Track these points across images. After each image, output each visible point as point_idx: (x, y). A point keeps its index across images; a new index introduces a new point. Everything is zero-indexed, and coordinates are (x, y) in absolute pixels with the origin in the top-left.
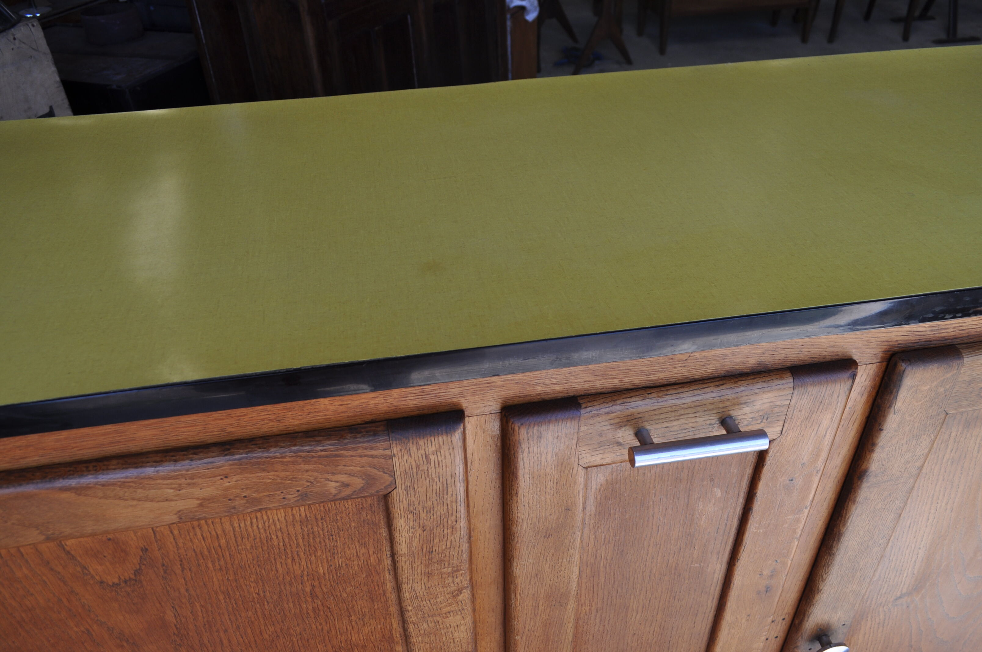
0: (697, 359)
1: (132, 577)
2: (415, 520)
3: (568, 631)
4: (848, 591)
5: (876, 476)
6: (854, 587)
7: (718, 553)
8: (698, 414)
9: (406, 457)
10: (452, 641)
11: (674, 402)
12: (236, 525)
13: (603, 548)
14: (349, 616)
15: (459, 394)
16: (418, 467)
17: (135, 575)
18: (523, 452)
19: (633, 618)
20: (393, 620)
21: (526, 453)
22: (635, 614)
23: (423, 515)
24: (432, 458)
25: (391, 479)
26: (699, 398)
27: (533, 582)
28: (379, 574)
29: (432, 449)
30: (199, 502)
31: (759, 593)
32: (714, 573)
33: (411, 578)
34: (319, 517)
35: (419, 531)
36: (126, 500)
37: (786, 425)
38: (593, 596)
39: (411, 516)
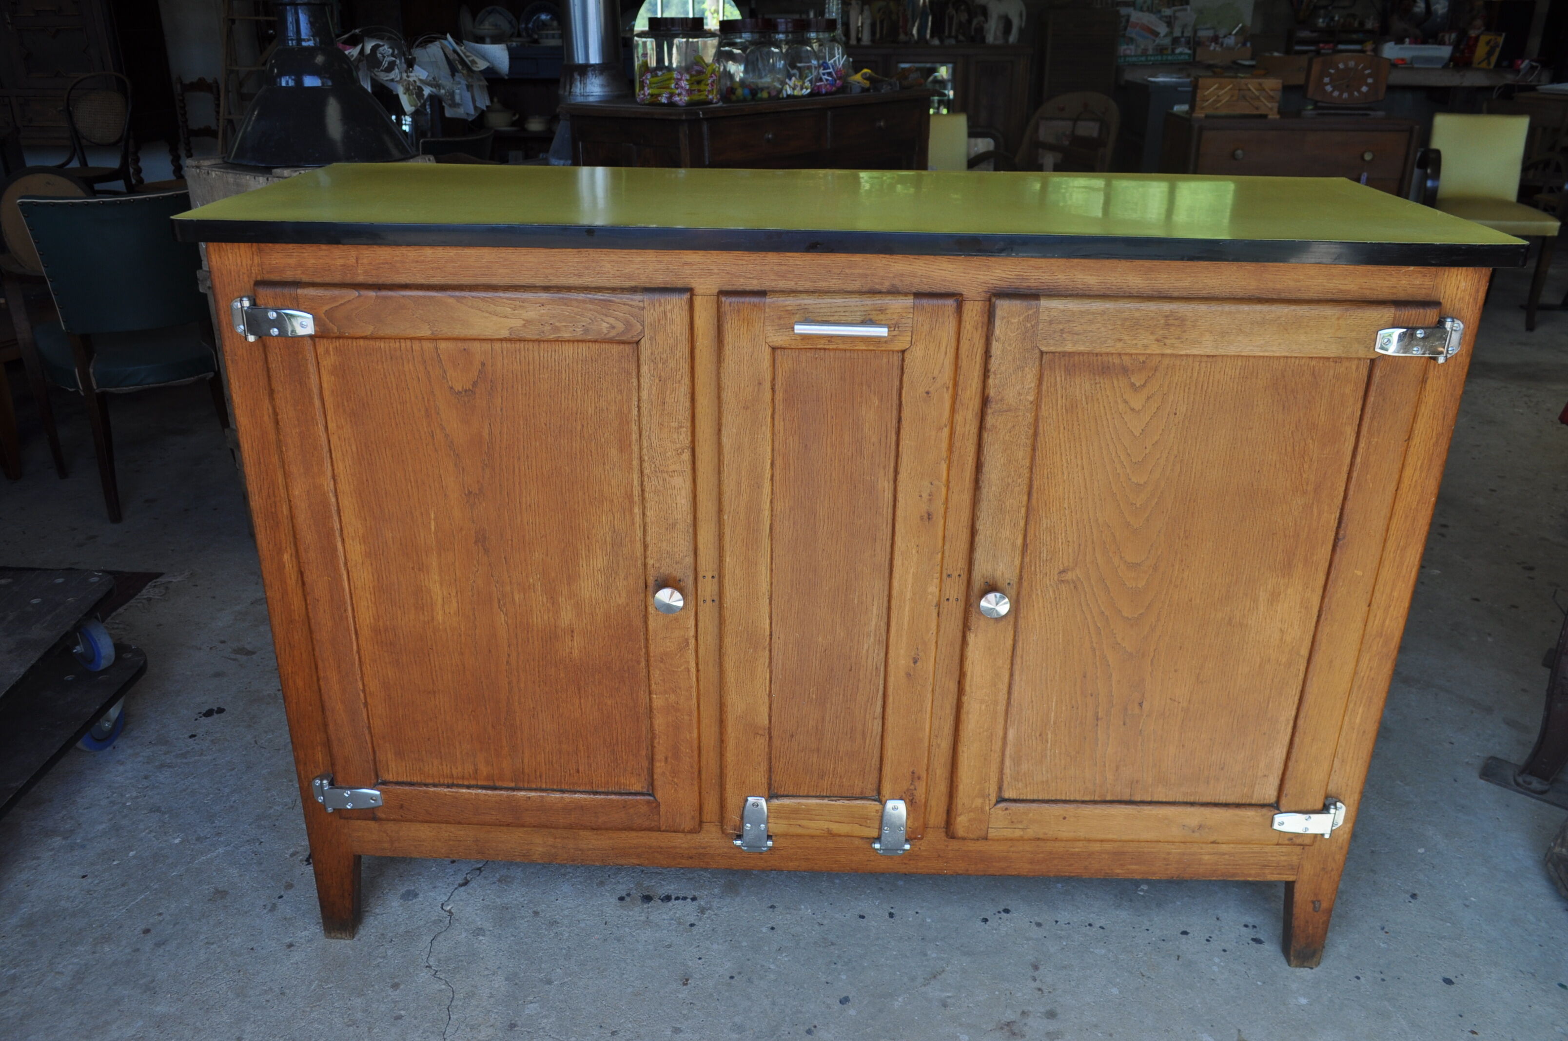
0: (847, 274)
1: (471, 388)
2: (654, 369)
3: (765, 520)
4: (1003, 537)
5: (997, 403)
6: (1008, 533)
7: (884, 468)
8: (847, 314)
9: (652, 311)
10: (675, 505)
11: (829, 301)
12: (542, 355)
13: (791, 438)
14: (604, 464)
15: (691, 275)
16: (659, 320)
17: (473, 386)
18: (727, 323)
19: (821, 528)
20: (634, 476)
21: (729, 325)
22: (822, 525)
23: (660, 365)
24: (669, 315)
25: (641, 328)
26: (847, 300)
27: (736, 455)
28: (628, 423)
29: (669, 307)
30: (523, 322)
31: (922, 518)
32: (884, 491)
33: (649, 426)
34: (594, 359)
35: (657, 381)
36: (483, 311)
37: (914, 336)
38: (786, 491)
39: (652, 365)
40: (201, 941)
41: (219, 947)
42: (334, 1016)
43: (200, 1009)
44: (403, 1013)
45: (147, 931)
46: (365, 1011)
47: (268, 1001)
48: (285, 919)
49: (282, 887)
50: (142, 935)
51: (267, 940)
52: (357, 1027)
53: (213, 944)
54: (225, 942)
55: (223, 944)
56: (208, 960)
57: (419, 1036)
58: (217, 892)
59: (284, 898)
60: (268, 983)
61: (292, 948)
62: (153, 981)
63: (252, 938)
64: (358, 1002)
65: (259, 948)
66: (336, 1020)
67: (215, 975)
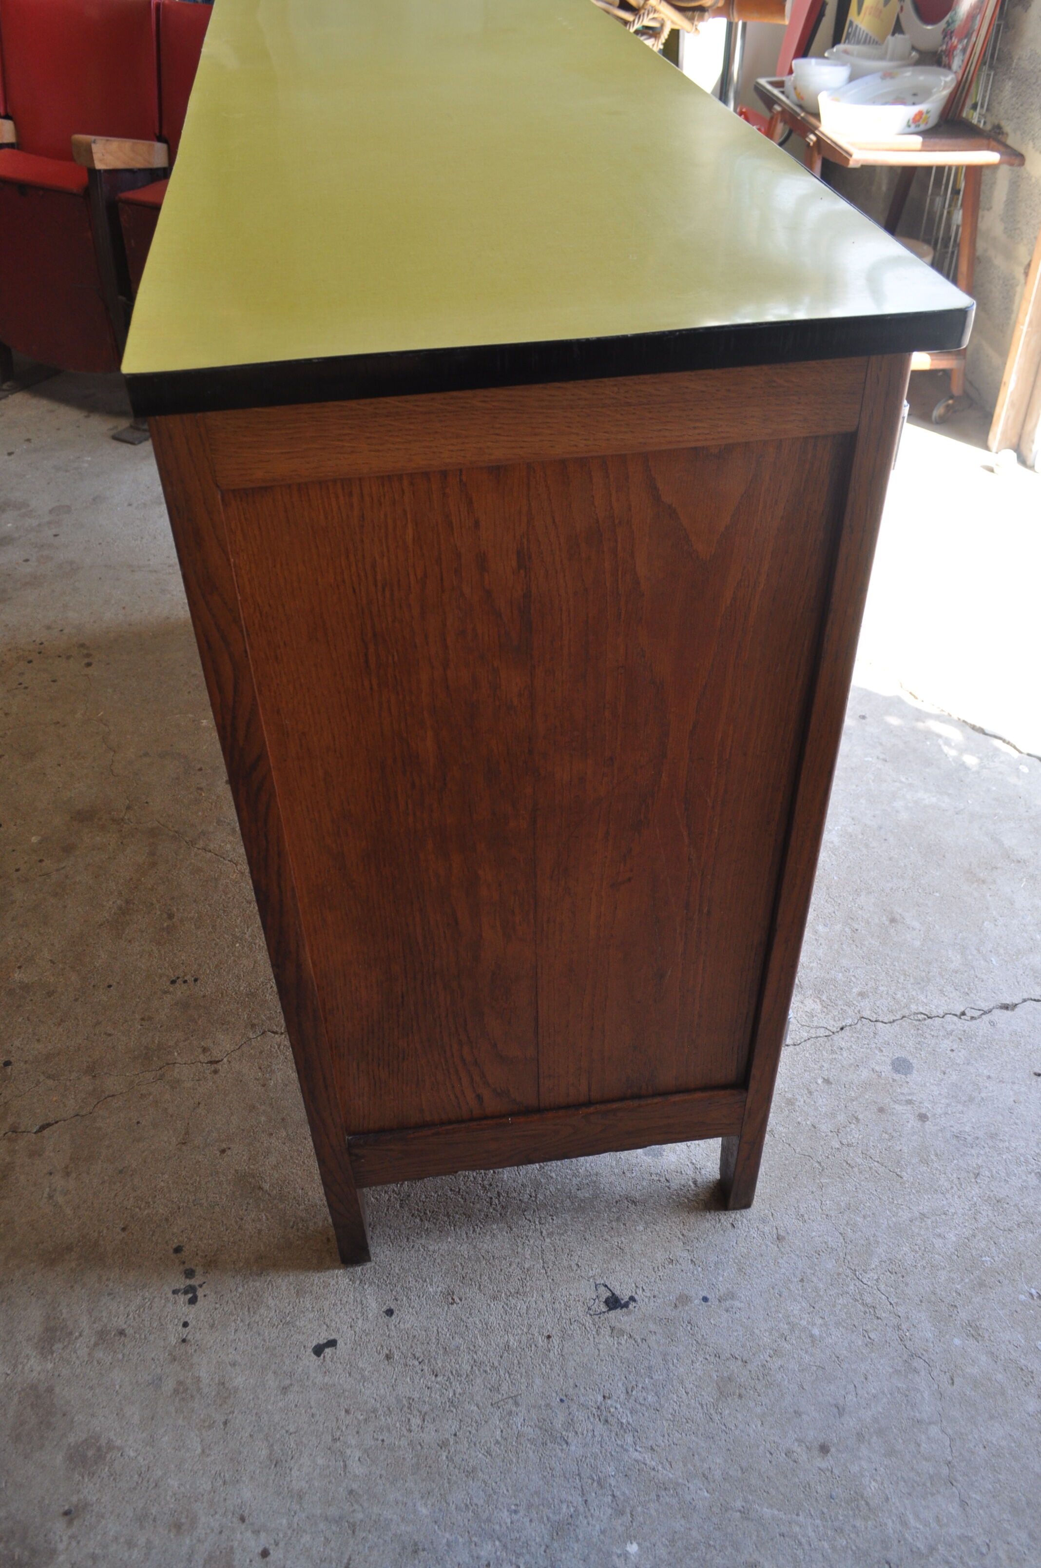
40: (812, 1355)
41: (814, 1324)
42: (853, 1141)
43: (907, 1285)
44: (820, 1081)
45: (824, 1449)
46: (833, 1115)
47: (864, 1217)
48: (740, 1270)
49: (687, 1308)
50: (833, 1450)
51: (783, 1270)
52: (856, 1112)
53: (812, 1336)
54: (804, 1323)
55: (808, 1323)
56: (838, 1324)
57: (842, 1055)
58: (722, 1394)
59: (705, 1294)
60: (842, 1230)
61: (782, 1233)
62: (897, 1372)
63: (785, 1293)
64: (825, 1127)
65: (798, 1272)
66: (856, 1136)
67: (856, 1300)
